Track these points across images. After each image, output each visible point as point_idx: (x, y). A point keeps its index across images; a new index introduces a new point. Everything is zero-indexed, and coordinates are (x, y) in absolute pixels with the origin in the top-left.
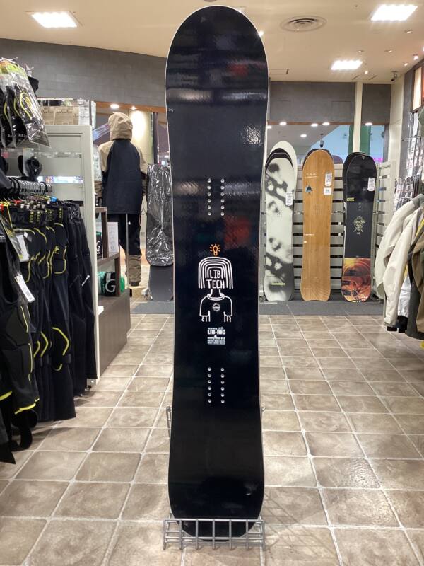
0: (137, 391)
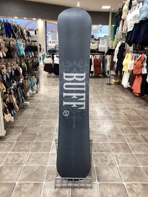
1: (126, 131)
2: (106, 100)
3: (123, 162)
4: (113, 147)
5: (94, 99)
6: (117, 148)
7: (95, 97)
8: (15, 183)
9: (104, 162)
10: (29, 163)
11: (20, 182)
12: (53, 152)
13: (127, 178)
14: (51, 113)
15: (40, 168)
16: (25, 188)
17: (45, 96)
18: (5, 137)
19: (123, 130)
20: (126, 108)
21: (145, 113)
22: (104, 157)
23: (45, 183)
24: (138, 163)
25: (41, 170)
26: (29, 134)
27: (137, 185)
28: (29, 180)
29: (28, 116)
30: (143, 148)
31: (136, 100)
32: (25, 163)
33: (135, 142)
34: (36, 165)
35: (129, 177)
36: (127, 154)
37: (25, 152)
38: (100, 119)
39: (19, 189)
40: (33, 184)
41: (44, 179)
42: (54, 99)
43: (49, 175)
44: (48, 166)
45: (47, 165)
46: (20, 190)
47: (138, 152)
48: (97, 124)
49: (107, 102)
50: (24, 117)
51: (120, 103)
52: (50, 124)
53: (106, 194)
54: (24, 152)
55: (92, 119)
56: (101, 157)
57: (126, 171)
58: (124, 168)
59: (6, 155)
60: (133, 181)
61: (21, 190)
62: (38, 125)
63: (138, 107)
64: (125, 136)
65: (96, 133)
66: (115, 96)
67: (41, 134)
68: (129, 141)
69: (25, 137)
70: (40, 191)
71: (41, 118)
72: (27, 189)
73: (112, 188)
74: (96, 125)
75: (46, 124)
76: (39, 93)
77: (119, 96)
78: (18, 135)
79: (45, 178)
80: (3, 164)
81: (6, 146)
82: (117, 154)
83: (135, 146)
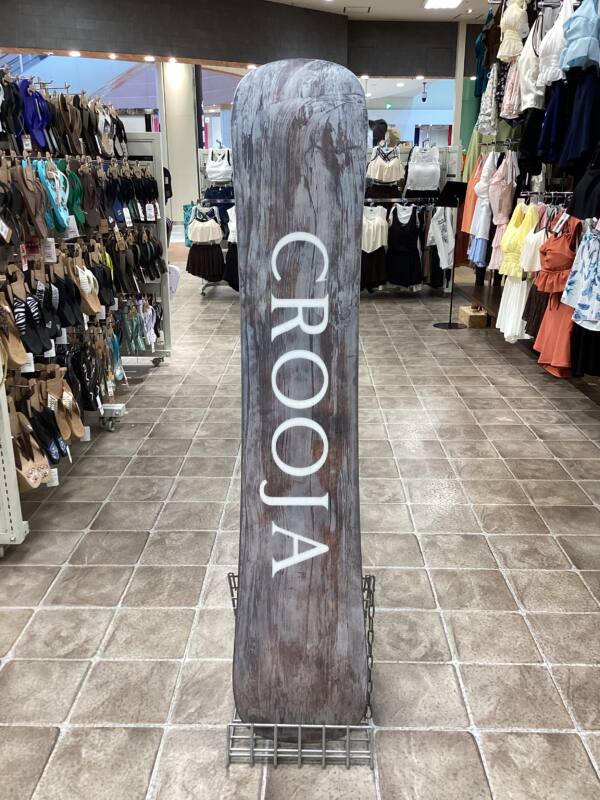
0: (86, 565)
1: (502, 520)
2: (431, 393)
3: (476, 647)
4: (443, 587)
5: (383, 389)
6: (460, 592)
7: (389, 381)
8: (58, 729)
9: (402, 644)
10: (113, 648)
11: (77, 726)
12: (210, 608)
13: (491, 712)
14: (208, 450)
15: (155, 672)
16: (93, 746)
17: (189, 377)
18: (27, 546)
19: (490, 518)
20: (508, 428)
21: (583, 446)
22: (406, 627)
23: (171, 728)
24: (536, 651)
25: (157, 677)
26: (119, 535)
27: (526, 739)
28: (112, 716)
29: (119, 462)
30: (561, 590)
31: (553, 392)
32: (97, 649)
33: (532, 566)
34: (139, 659)
35: (496, 708)
36: (497, 613)
37: (102, 608)
38: (402, 473)
39: (72, 753)
40: (124, 731)
41: (167, 712)
42: (224, 388)
43: (189, 698)
44: (188, 660)
45: (182, 657)
46: (76, 755)
47: (540, 605)
48: (389, 492)
49: (432, 402)
50: (102, 467)
51: (487, 404)
52: (204, 492)
53: (401, 771)
54: (98, 608)
55: (370, 471)
56: (396, 624)
57: (487, 682)
58: (480, 669)
59: (29, 618)
60: (510, 721)
61: (80, 755)
62: (156, 498)
63: (557, 423)
64: (493, 544)
65: (383, 529)
66: (468, 378)
67: (164, 533)
68: (509, 562)
69: (102, 548)
70: (153, 758)
71: (168, 467)
72: (102, 754)
73: (426, 749)
74: (381, 499)
75: (187, 495)
76: (167, 365)
77: (484, 376)
78: (75, 541)
79: (172, 707)
80: (16, 656)
81: (29, 584)
82: (458, 615)
83: (530, 583)
